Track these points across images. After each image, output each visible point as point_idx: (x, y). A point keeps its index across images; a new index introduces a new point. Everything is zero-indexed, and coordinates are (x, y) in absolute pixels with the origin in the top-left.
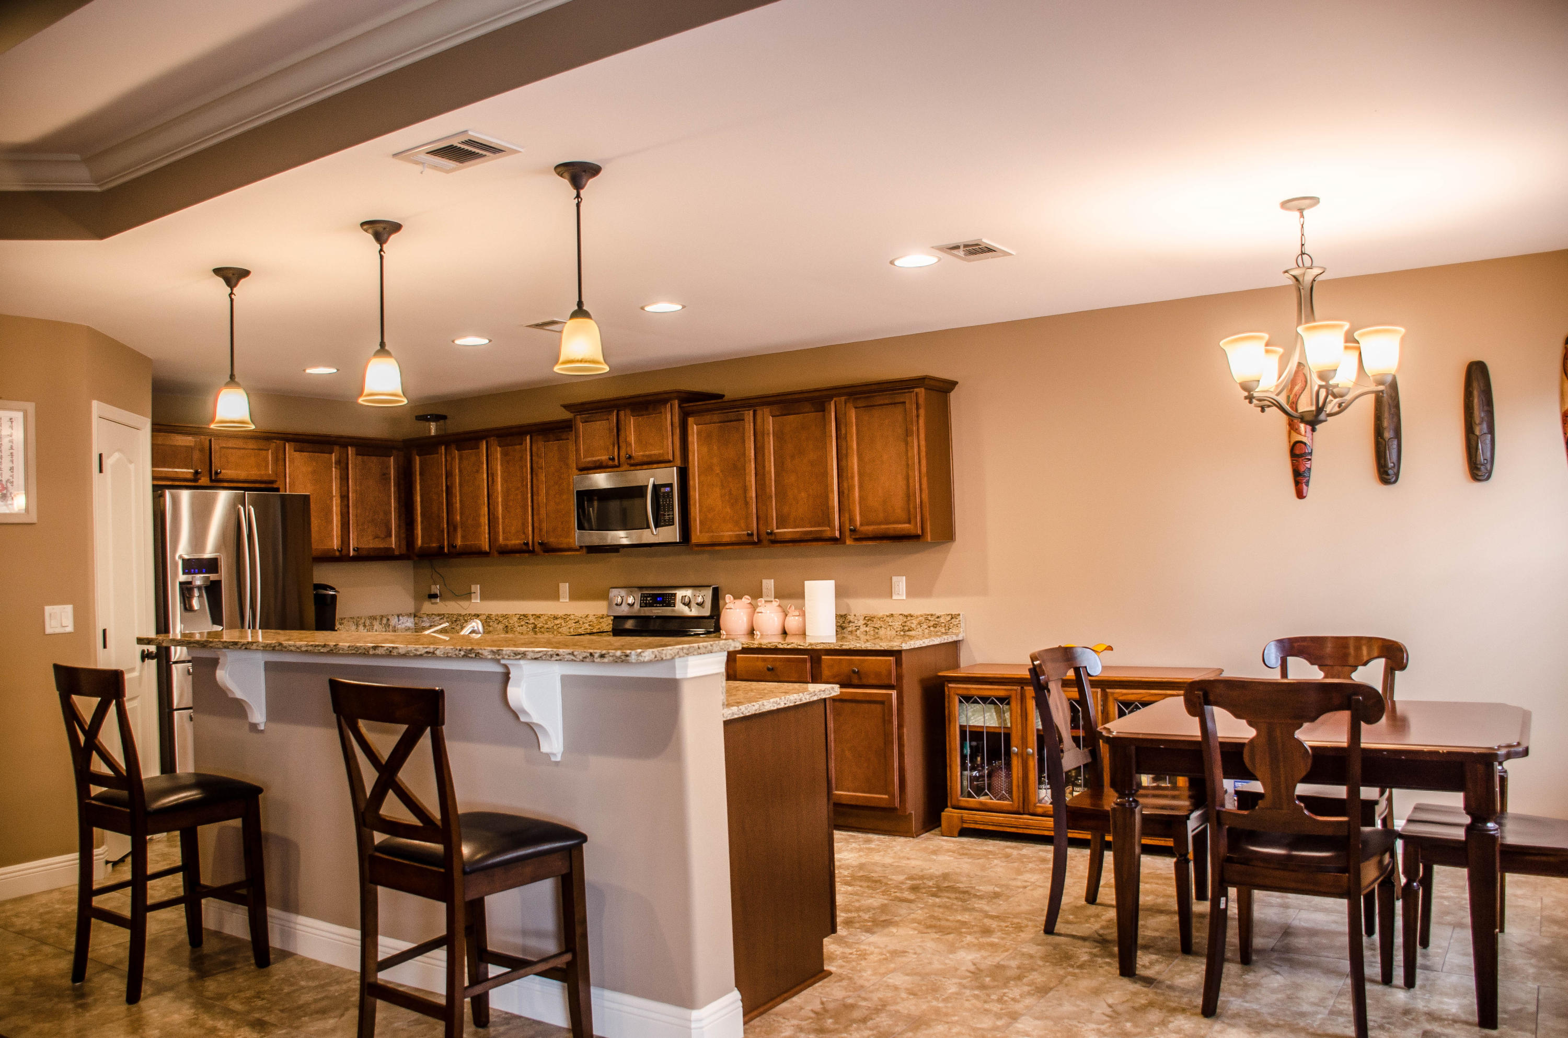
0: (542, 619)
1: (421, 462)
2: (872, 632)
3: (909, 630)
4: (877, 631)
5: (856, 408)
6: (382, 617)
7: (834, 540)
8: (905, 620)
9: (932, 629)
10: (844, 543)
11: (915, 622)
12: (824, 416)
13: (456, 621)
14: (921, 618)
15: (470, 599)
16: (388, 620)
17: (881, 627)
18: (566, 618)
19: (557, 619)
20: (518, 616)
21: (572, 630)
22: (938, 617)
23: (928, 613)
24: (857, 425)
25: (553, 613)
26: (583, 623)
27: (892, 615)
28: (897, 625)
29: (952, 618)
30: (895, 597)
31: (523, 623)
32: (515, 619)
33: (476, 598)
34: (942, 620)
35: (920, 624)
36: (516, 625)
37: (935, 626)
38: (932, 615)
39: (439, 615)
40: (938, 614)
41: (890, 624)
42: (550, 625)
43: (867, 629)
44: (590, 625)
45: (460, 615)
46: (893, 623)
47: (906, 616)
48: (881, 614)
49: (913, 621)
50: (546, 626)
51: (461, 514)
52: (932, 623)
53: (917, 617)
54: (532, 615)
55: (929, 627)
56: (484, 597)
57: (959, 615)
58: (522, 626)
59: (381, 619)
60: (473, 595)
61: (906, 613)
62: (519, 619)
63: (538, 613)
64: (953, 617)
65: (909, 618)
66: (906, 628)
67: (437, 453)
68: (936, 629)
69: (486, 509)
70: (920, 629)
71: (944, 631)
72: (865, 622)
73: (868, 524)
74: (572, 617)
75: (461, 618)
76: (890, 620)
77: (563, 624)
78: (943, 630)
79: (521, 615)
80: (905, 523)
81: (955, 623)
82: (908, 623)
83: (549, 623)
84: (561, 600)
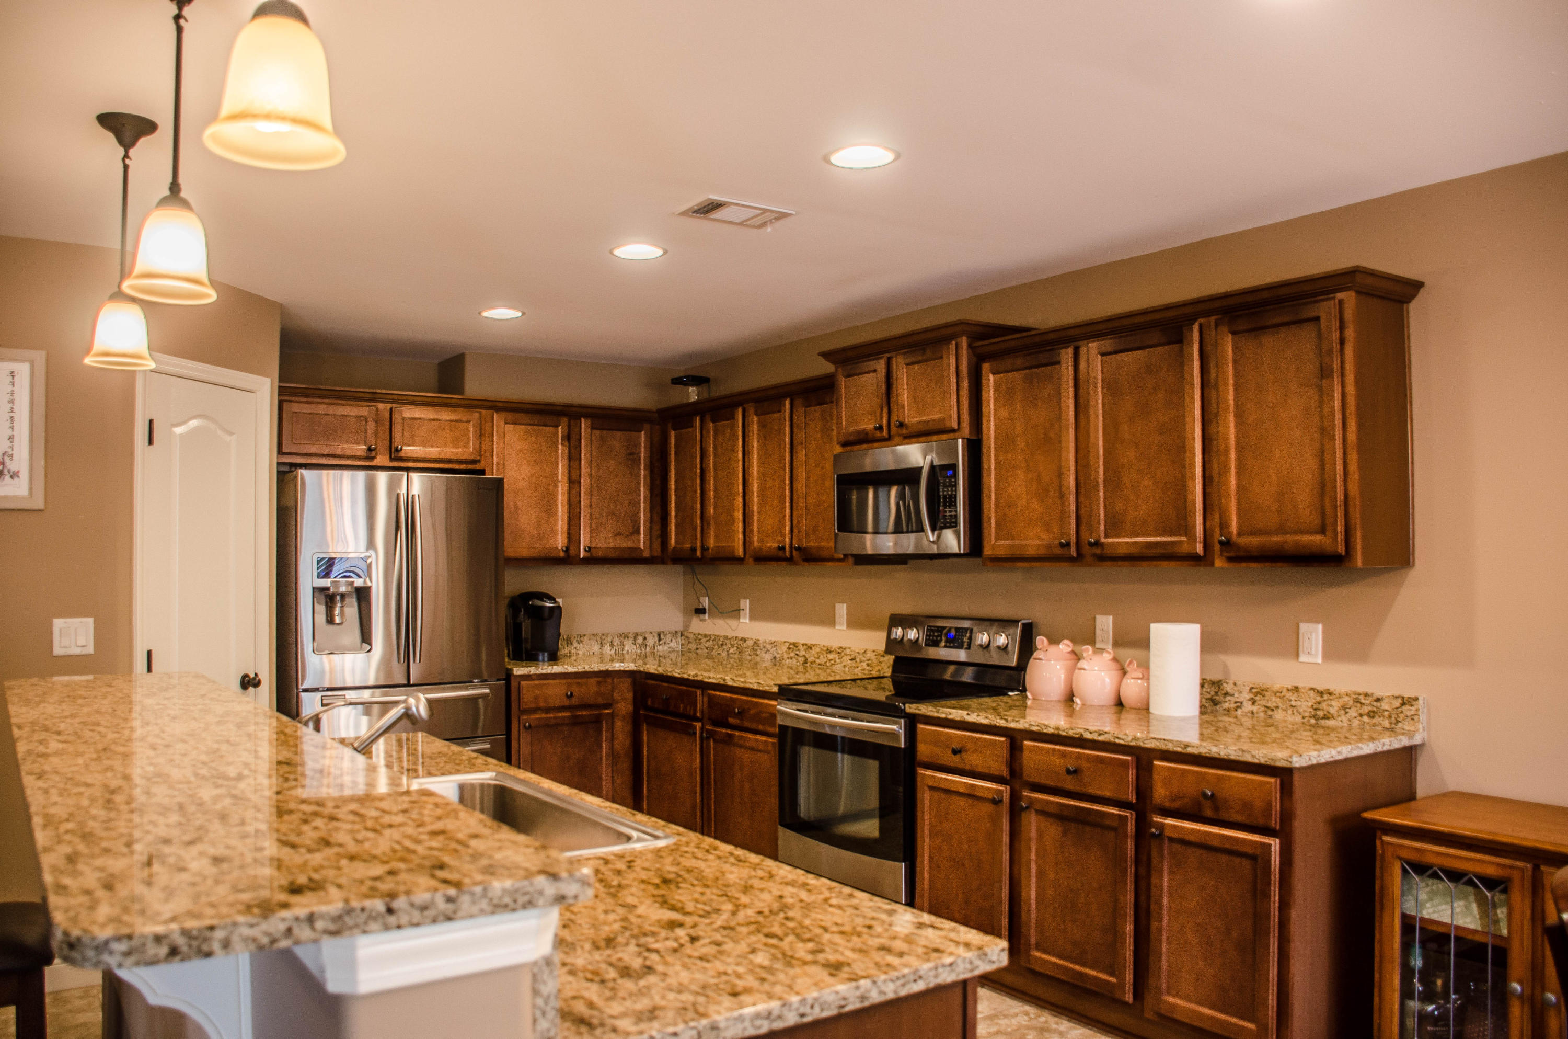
0: (813, 652)
1: (676, 436)
2: (1262, 715)
3: (1325, 717)
4: (1270, 713)
5: (1234, 333)
6: (636, 635)
7: (1194, 559)
8: (1319, 699)
9: (1366, 719)
10: (1212, 564)
11: (1336, 704)
12: (1181, 351)
13: (722, 645)
14: (1346, 699)
15: (738, 617)
16: (645, 639)
17: (1277, 707)
18: (841, 651)
19: (830, 652)
20: (787, 644)
21: (847, 669)
22: (1378, 700)
23: (1360, 690)
24: (1235, 362)
25: (826, 645)
26: (861, 662)
27: (1296, 689)
28: (1305, 705)
29: (1403, 704)
30: (1303, 658)
31: (792, 654)
32: (784, 648)
33: (745, 618)
34: (1385, 705)
35: (1344, 708)
36: (785, 656)
37: (1372, 715)
38: (1366, 695)
39: (706, 636)
40: (1378, 694)
41: (1293, 703)
42: (822, 660)
43: (1255, 708)
44: (868, 665)
45: (726, 638)
46: (1299, 703)
47: (1321, 693)
48: (1277, 687)
49: (1333, 703)
50: (818, 661)
51: (715, 507)
52: (1366, 709)
53: (1340, 697)
54: (803, 645)
55: (1361, 715)
56: (753, 617)
57: (1416, 699)
58: (791, 658)
59: (635, 638)
60: (741, 612)
61: (1320, 688)
62: (789, 648)
63: (809, 642)
64: (1406, 702)
65: (1326, 697)
66: (1320, 713)
67: (692, 426)
68: (1374, 721)
69: (740, 500)
70: (1344, 718)
71: (1387, 725)
72: (1251, 696)
73: (1253, 533)
74: (848, 651)
75: (728, 642)
76: (1293, 697)
77: (838, 661)
78: (1386, 723)
79: (791, 644)
80: (1316, 533)
81: (1409, 713)
82: (1324, 705)
83: (822, 657)
84: (837, 627)
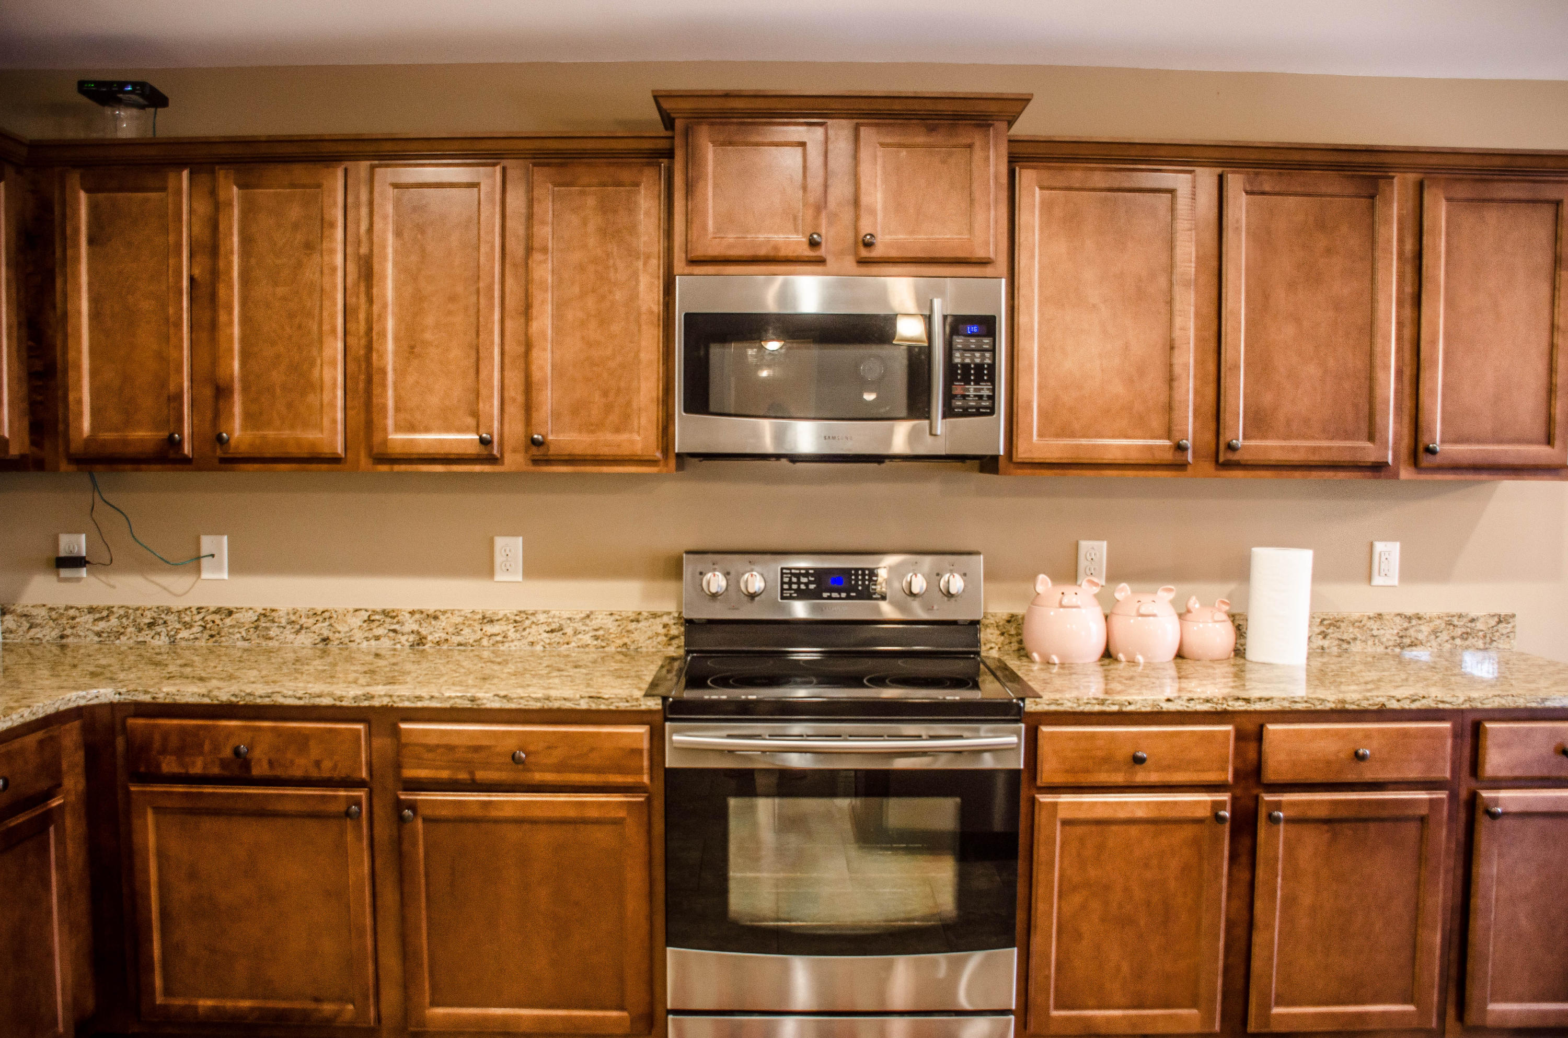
0: (443, 622)
1: (94, 209)
2: (1335, 650)
3: (1412, 645)
4: (1345, 646)
5: (1448, 200)
7: (1378, 468)
8: (1406, 625)
9: (1458, 641)
11: (1426, 628)
12: (1372, 207)
13: (151, 625)
14: (1438, 622)
15: (198, 570)
17: (1355, 639)
18: (520, 620)
19: (491, 621)
20: (365, 615)
21: (539, 648)
22: (1472, 620)
23: (1454, 610)
24: (1448, 235)
25: (479, 609)
26: (576, 633)
27: (1380, 616)
28: (1389, 634)
29: (1500, 622)
30: (1377, 580)
31: (380, 631)
32: (356, 621)
33: (219, 569)
34: (1479, 625)
35: (1435, 633)
36: (358, 635)
37: (1465, 636)
38: (1460, 616)
39: (91, 610)
40: (1473, 614)
41: (1375, 632)
42: (468, 635)
43: (1326, 643)
44: (596, 638)
45: (169, 611)
46: (1382, 632)
47: (1409, 619)
48: (1356, 616)
49: (1423, 628)
50: (456, 639)
51: (245, 356)
52: (1459, 631)
53: (1431, 620)
54: (412, 613)
55: (1453, 638)
56: (238, 566)
57: (1513, 616)
58: (377, 638)
60: (204, 562)
61: (1409, 612)
62: (369, 620)
63: (431, 608)
64: (1501, 620)
65: (1414, 622)
66: (1407, 641)
67: (164, 189)
68: (1467, 643)
70: (1434, 644)
71: (1481, 646)
72: (1322, 628)
74: (542, 618)
75: (171, 618)
76: (1373, 625)
77: (512, 634)
78: (1480, 644)
79: (375, 612)
81: (1504, 631)
82: (1412, 632)
83: (466, 631)
84: (498, 578)
